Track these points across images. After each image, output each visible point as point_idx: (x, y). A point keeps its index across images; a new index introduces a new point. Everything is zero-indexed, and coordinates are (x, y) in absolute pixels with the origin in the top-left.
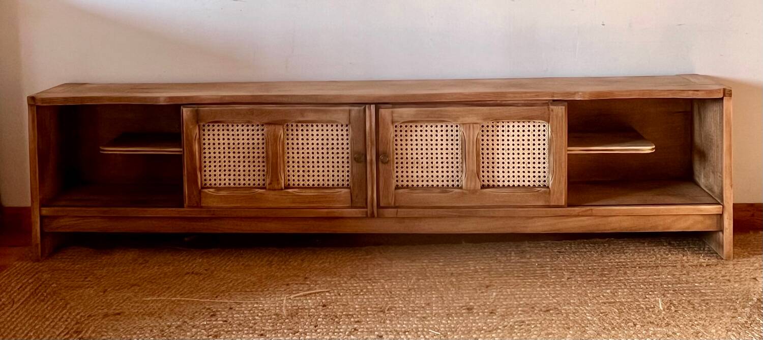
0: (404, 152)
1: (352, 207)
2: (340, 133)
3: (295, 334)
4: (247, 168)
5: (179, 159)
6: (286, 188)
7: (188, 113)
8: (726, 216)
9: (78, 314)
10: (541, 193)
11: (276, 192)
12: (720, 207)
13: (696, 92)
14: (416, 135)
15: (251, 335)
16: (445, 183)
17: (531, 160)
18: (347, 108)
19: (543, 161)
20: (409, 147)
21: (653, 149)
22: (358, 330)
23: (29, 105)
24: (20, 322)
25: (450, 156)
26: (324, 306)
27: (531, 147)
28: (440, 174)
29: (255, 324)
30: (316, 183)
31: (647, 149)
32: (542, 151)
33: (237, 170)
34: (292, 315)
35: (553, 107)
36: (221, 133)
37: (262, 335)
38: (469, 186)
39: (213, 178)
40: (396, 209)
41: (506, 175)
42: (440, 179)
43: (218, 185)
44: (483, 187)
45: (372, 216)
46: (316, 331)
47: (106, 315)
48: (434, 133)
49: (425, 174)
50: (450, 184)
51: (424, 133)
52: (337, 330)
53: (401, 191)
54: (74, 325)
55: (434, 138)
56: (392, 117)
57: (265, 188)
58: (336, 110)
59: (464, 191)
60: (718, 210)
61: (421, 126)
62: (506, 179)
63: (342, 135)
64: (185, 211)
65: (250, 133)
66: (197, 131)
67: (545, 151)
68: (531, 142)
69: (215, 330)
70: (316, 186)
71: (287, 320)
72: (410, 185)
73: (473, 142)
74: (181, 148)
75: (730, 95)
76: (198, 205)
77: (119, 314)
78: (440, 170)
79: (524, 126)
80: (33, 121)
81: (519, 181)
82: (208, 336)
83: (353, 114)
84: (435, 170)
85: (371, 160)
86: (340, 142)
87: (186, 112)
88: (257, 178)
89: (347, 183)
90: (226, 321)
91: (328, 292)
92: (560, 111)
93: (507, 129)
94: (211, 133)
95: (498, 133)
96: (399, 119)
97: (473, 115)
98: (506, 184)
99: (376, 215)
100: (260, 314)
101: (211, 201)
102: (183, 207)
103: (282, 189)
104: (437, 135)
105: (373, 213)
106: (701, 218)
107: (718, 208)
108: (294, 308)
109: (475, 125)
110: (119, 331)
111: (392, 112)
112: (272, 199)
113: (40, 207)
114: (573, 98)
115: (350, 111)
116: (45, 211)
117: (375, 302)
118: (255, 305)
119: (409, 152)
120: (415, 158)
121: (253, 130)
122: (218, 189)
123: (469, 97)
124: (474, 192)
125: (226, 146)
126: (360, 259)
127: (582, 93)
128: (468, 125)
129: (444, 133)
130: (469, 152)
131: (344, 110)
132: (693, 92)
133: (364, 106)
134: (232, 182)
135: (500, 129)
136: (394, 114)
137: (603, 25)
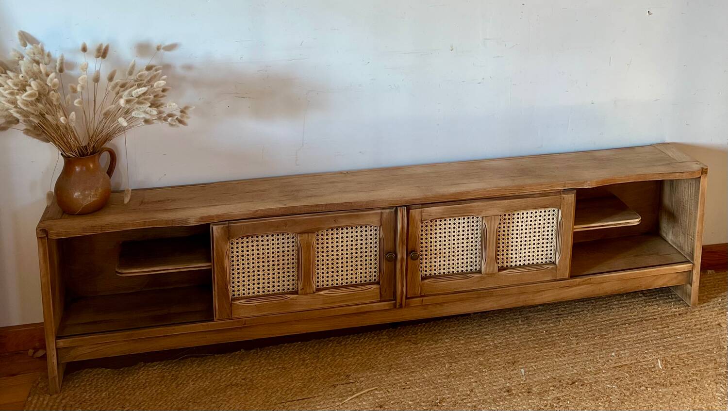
0: (429, 245)
1: (380, 301)
2: (369, 233)
6: (318, 290)
7: (219, 231)
8: (694, 272)
10: (549, 270)
11: (308, 296)
12: (691, 265)
13: (681, 174)
14: (440, 229)
16: (464, 269)
17: (541, 242)
18: (380, 211)
19: (550, 240)
20: (433, 240)
21: (639, 222)
23: (39, 238)
25: (470, 244)
27: (541, 230)
28: (460, 261)
30: (344, 281)
31: (635, 222)
33: (266, 278)
35: (565, 196)
36: (250, 244)
38: (487, 271)
39: (241, 288)
40: (421, 299)
41: (518, 256)
42: (460, 265)
43: (247, 295)
44: (501, 269)
45: (401, 306)
48: (456, 226)
49: (446, 262)
50: (469, 269)
51: (447, 226)
53: (426, 281)
55: (456, 229)
56: (422, 216)
57: (296, 293)
58: (368, 214)
59: (483, 275)
60: (690, 268)
61: (445, 221)
62: (518, 259)
63: (371, 235)
64: (215, 324)
65: (280, 241)
66: (228, 246)
67: (553, 233)
70: (344, 284)
72: (433, 274)
73: (494, 232)
74: (211, 262)
75: (706, 173)
76: (230, 317)
78: (460, 257)
79: (536, 212)
80: (44, 254)
81: (529, 260)
83: (384, 216)
84: (456, 258)
85: (402, 259)
86: (369, 241)
87: (216, 230)
88: (286, 283)
89: (374, 278)
92: (571, 198)
93: (522, 216)
94: (240, 246)
95: (513, 221)
96: (427, 217)
97: (495, 208)
98: (518, 263)
99: (404, 305)
101: (243, 311)
102: (213, 320)
103: (314, 293)
104: (459, 227)
105: (401, 304)
106: (675, 275)
107: (689, 266)
109: (496, 217)
111: (422, 212)
112: (303, 302)
113: (56, 340)
114: (582, 186)
115: (382, 213)
116: (62, 343)
119: (434, 244)
120: (438, 249)
121: (283, 239)
122: (250, 299)
123: (492, 192)
124: (491, 275)
125: (255, 256)
126: (387, 345)
127: (591, 178)
128: (490, 217)
129: (466, 225)
130: (489, 241)
131: (376, 214)
132: (679, 174)
133: (395, 208)
134: (261, 290)
135: (516, 216)
136: (423, 214)
137: (593, 103)
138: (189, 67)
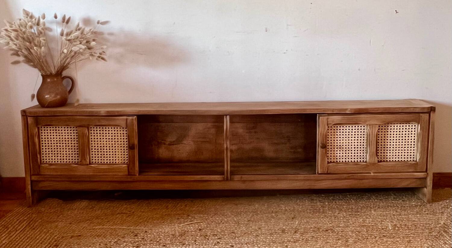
0: (333, 142)
10: (411, 164)
14: (340, 132)
17: (407, 146)
19: (413, 146)
25: (359, 144)
27: (407, 138)
28: (353, 155)
32: (413, 141)
38: (371, 161)
41: (391, 154)
42: (353, 157)
44: (378, 162)
48: (350, 131)
49: (344, 155)
50: (359, 160)
51: (345, 131)
53: (330, 165)
55: (350, 133)
56: (328, 121)
59: (368, 164)
61: (343, 127)
62: (391, 157)
67: (415, 141)
68: (407, 136)
72: (335, 161)
78: (353, 152)
79: (403, 126)
81: (399, 158)
84: (350, 152)
92: (426, 117)
93: (393, 128)
95: (388, 130)
96: (331, 122)
97: (375, 120)
98: (391, 160)
104: (352, 132)
109: (376, 126)
111: (328, 119)
120: (339, 146)
124: (373, 164)
128: (372, 126)
129: (356, 131)
130: (372, 142)
135: (389, 128)
136: (329, 120)
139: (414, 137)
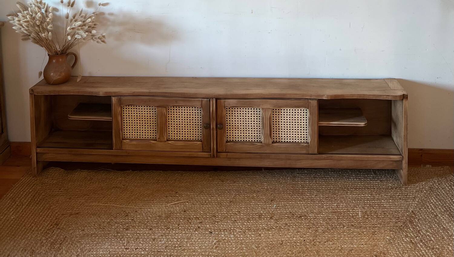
0: (231, 122)
1: (203, 152)
2: (196, 111)
3: (167, 229)
4: (147, 129)
5: (110, 123)
6: (167, 140)
7: (115, 100)
8: (404, 162)
9: (57, 213)
10: (304, 146)
11: (162, 143)
12: (401, 157)
13: (388, 97)
14: (238, 114)
15: (145, 229)
16: (253, 140)
17: (300, 128)
18: (201, 99)
19: (306, 129)
20: (234, 120)
21: (365, 124)
22: (200, 228)
23: (31, 94)
24: (27, 217)
25: (256, 125)
26: (185, 211)
27: (299, 121)
29: (148, 222)
30: (184, 138)
31: (362, 124)
32: (305, 124)
33: (141, 130)
34: (167, 217)
35: (310, 101)
36: (133, 110)
37: (151, 229)
38: (265, 142)
39: (128, 134)
40: (226, 154)
41: (286, 136)
42: (250, 137)
43: (131, 138)
44: (273, 142)
45: (214, 157)
46: (179, 228)
47: (71, 214)
48: (247, 113)
49: (242, 134)
50: (256, 140)
51: (242, 113)
52: (189, 228)
53: (229, 143)
54: (54, 220)
55: (247, 115)
57: (156, 140)
58: (194, 100)
59: (263, 144)
60: (400, 158)
61: (240, 109)
62: (286, 138)
63: (198, 113)
64: (113, 151)
65: (148, 110)
66: (120, 109)
67: (307, 124)
68: (299, 119)
69: (127, 225)
70: (184, 139)
71: (164, 220)
72: (234, 140)
73: (268, 118)
74: (111, 117)
75: (407, 98)
76: (120, 149)
77: (77, 214)
78: (250, 132)
79: (295, 110)
80: (32, 102)
81: (293, 139)
82: (123, 229)
83: (204, 102)
85: (213, 128)
86: (197, 116)
87: (114, 100)
88: (152, 134)
89: (200, 138)
90: (133, 220)
91: (188, 202)
92: (315, 103)
93: (286, 111)
94: (127, 110)
95: (281, 113)
96: (228, 105)
97: (268, 105)
98: (286, 140)
99: (215, 156)
100: (151, 216)
101: (128, 146)
102: (113, 149)
103: (165, 141)
104: (249, 114)
105: (214, 155)
106: (392, 162)
107: (400, 157)
108: (169, 212)
109: (269, 110)
110: (78, 224)
112: (160, 146)
113: (36, 148)
114: (322, 98)
115: (202, 101)
116: (39, 150)
117: (211, 209)
118: (149, 210)
119: (234, 122)
120: (237, 126)
121: (150, 109)
122: (132, 140)
124: (268, 145)
125: (135, 117)
126: (206, 180)
127: (327, 93)
128: (265, 110)
129: (253, 113)
130: (265, 124)
131: (199, 100)
132: (386, 96)
133: (209, 98)
134: (139, 136)
135: (283, 111)
136: (225, 103)
137: (340, 50)
138: (111, 14)
139: (306, 120)
